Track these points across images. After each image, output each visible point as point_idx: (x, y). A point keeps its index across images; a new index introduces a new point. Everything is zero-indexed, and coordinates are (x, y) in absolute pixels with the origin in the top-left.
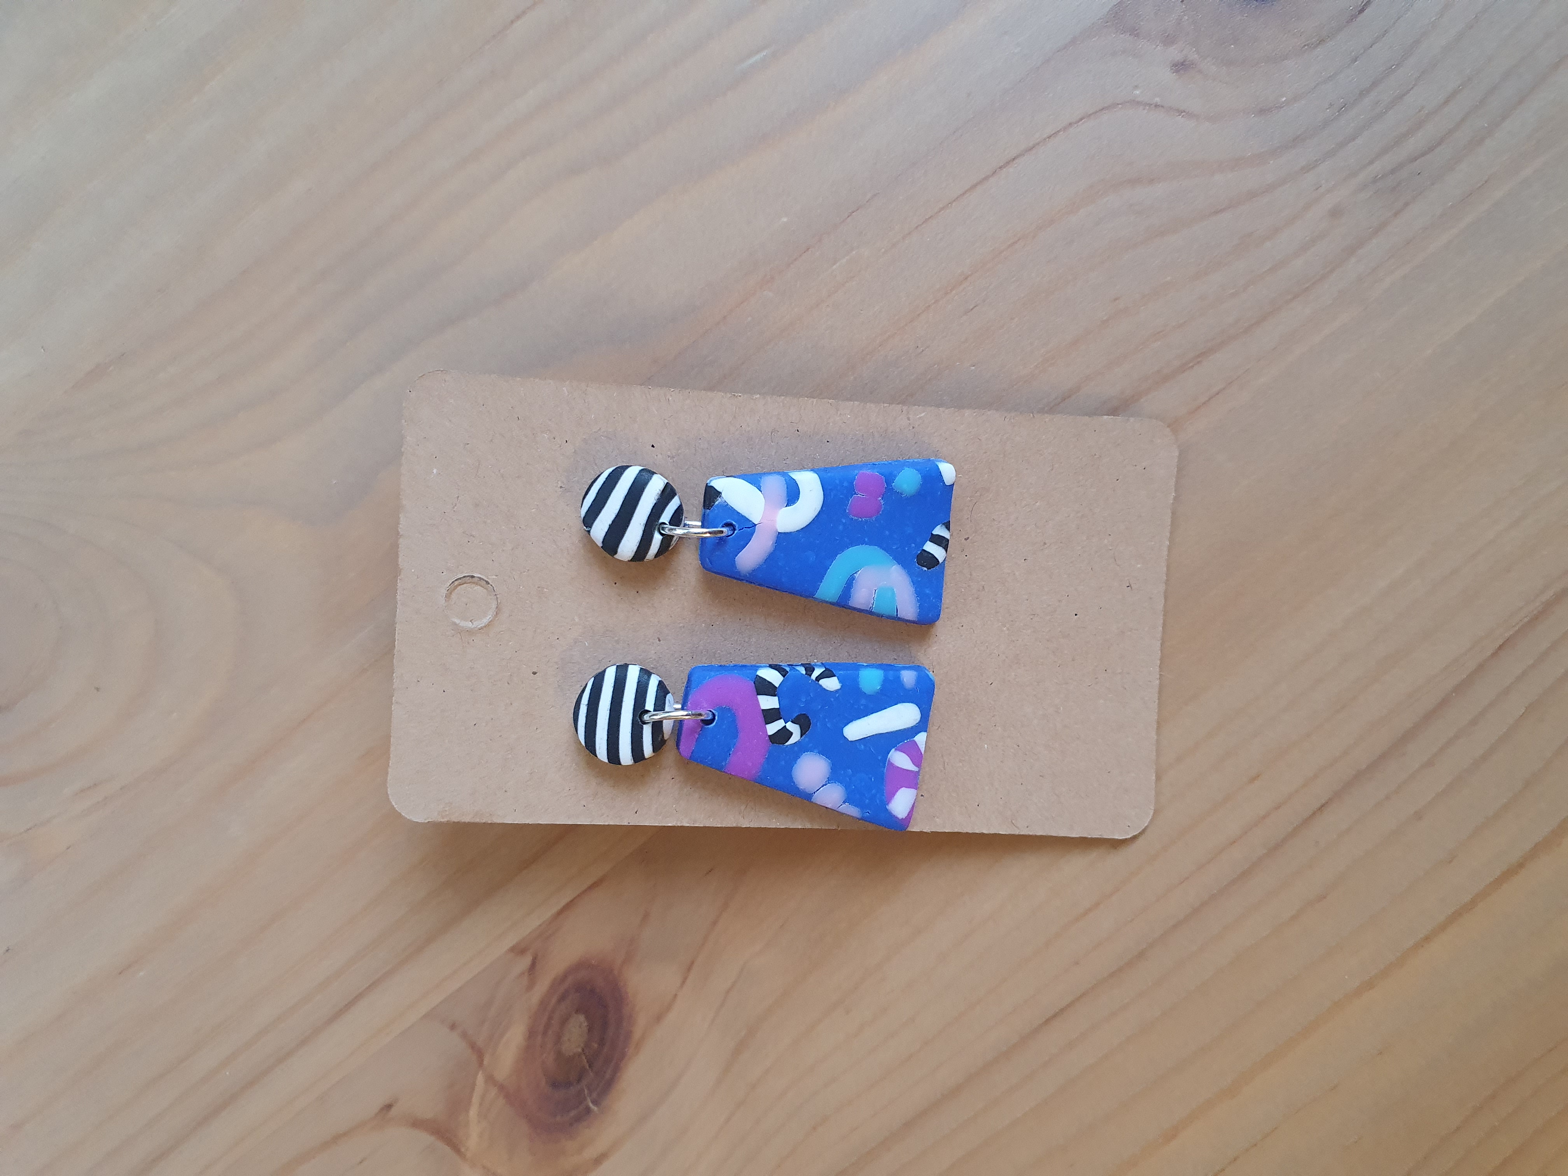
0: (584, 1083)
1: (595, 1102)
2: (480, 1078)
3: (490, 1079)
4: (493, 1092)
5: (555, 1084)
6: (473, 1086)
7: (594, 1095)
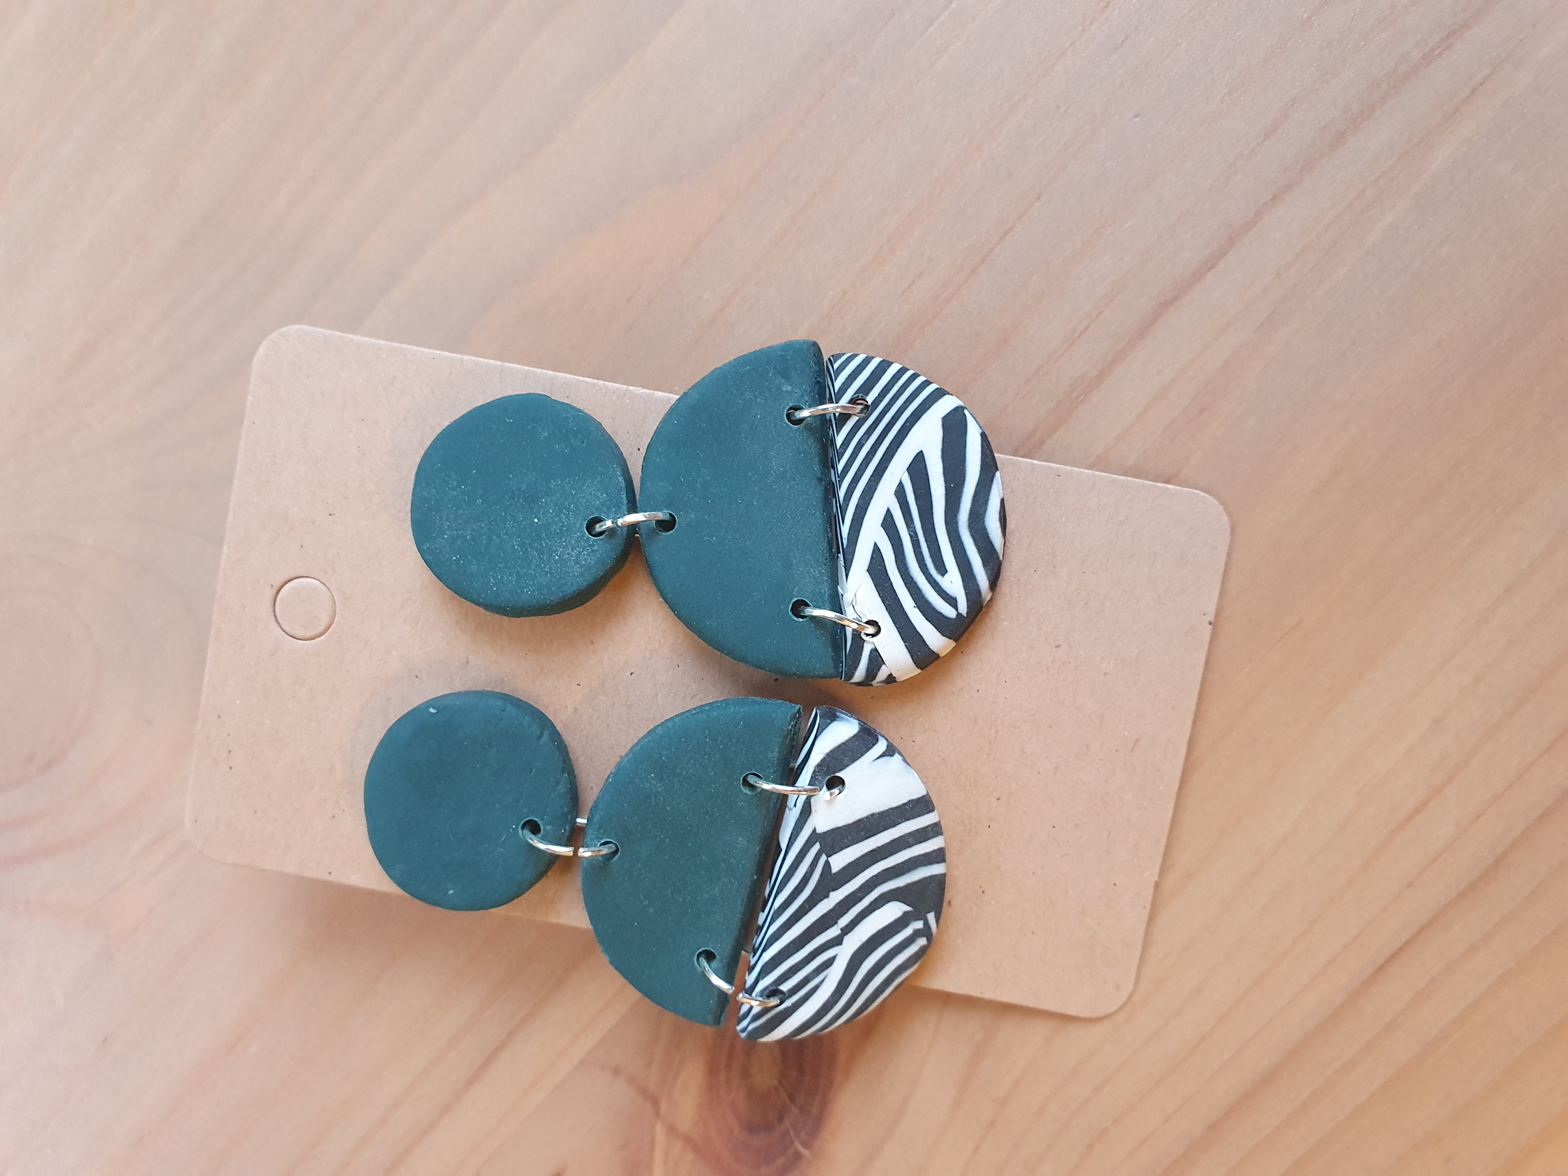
0: (787, 1122)
1: (805, 1145)
2: (660, 1131)
3: (672, 1130)
4: (677, 1148)
5: (751, 1128)
6: (653, 1140)
7: (803, 1135)
